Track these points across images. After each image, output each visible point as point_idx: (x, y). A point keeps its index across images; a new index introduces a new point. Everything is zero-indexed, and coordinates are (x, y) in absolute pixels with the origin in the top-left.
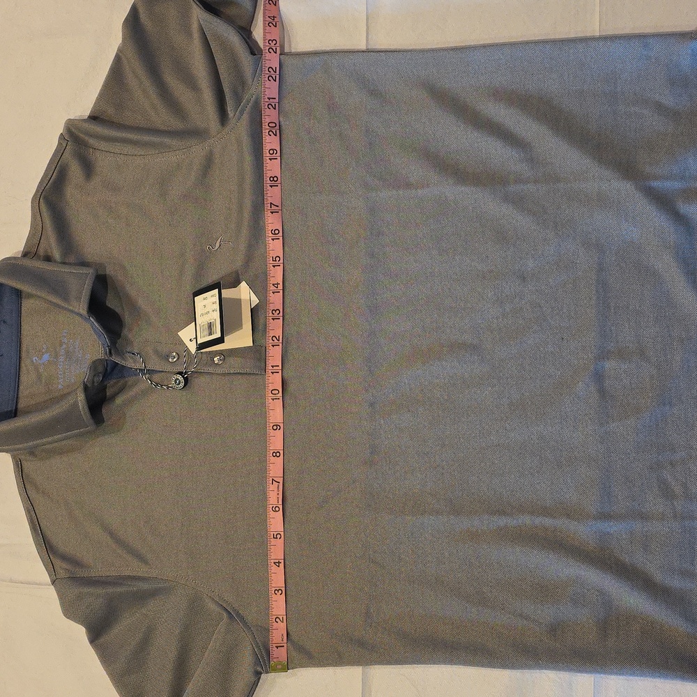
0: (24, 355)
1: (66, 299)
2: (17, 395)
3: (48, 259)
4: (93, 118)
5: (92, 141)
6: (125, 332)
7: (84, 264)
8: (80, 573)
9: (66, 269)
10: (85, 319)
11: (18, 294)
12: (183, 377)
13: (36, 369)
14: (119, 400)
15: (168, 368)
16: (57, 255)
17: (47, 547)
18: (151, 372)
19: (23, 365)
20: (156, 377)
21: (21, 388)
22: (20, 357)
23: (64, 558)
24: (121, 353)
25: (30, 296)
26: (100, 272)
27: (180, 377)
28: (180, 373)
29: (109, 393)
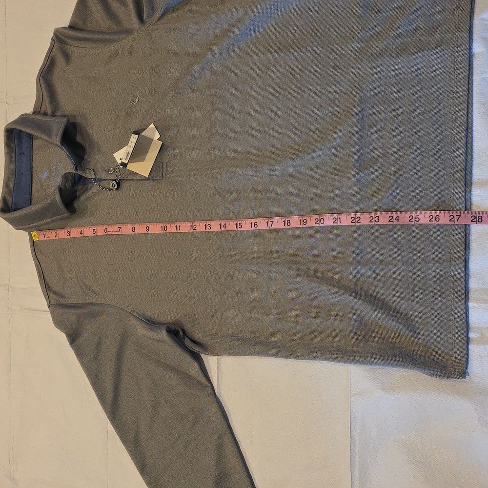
0: (34, 173)
1: (50, 136)
2: (31, 197)
3: (45, 114)
4: (72, 27)
5: (68, 41)
6: (86, 157)
7: (64, 116)
8: (63, 301)
9: (52, 119)
10: (60, 148)
11: (31, 137)
12: (116, 182)
13: (41, 181)
14: (82, 198)
15: (109, 177)
16: (49, 112)
17: (47, 287)
18: (100, 180)
19: (34, 180)
20: (103, 184)
21: (33, 193)
22: (32, 175)
23: (55, 293)
24: (83, 169)
25: (37, 138)
26: (72, 121)
27: (114, 182)
28: (115, 180)
29: (78, 194)
